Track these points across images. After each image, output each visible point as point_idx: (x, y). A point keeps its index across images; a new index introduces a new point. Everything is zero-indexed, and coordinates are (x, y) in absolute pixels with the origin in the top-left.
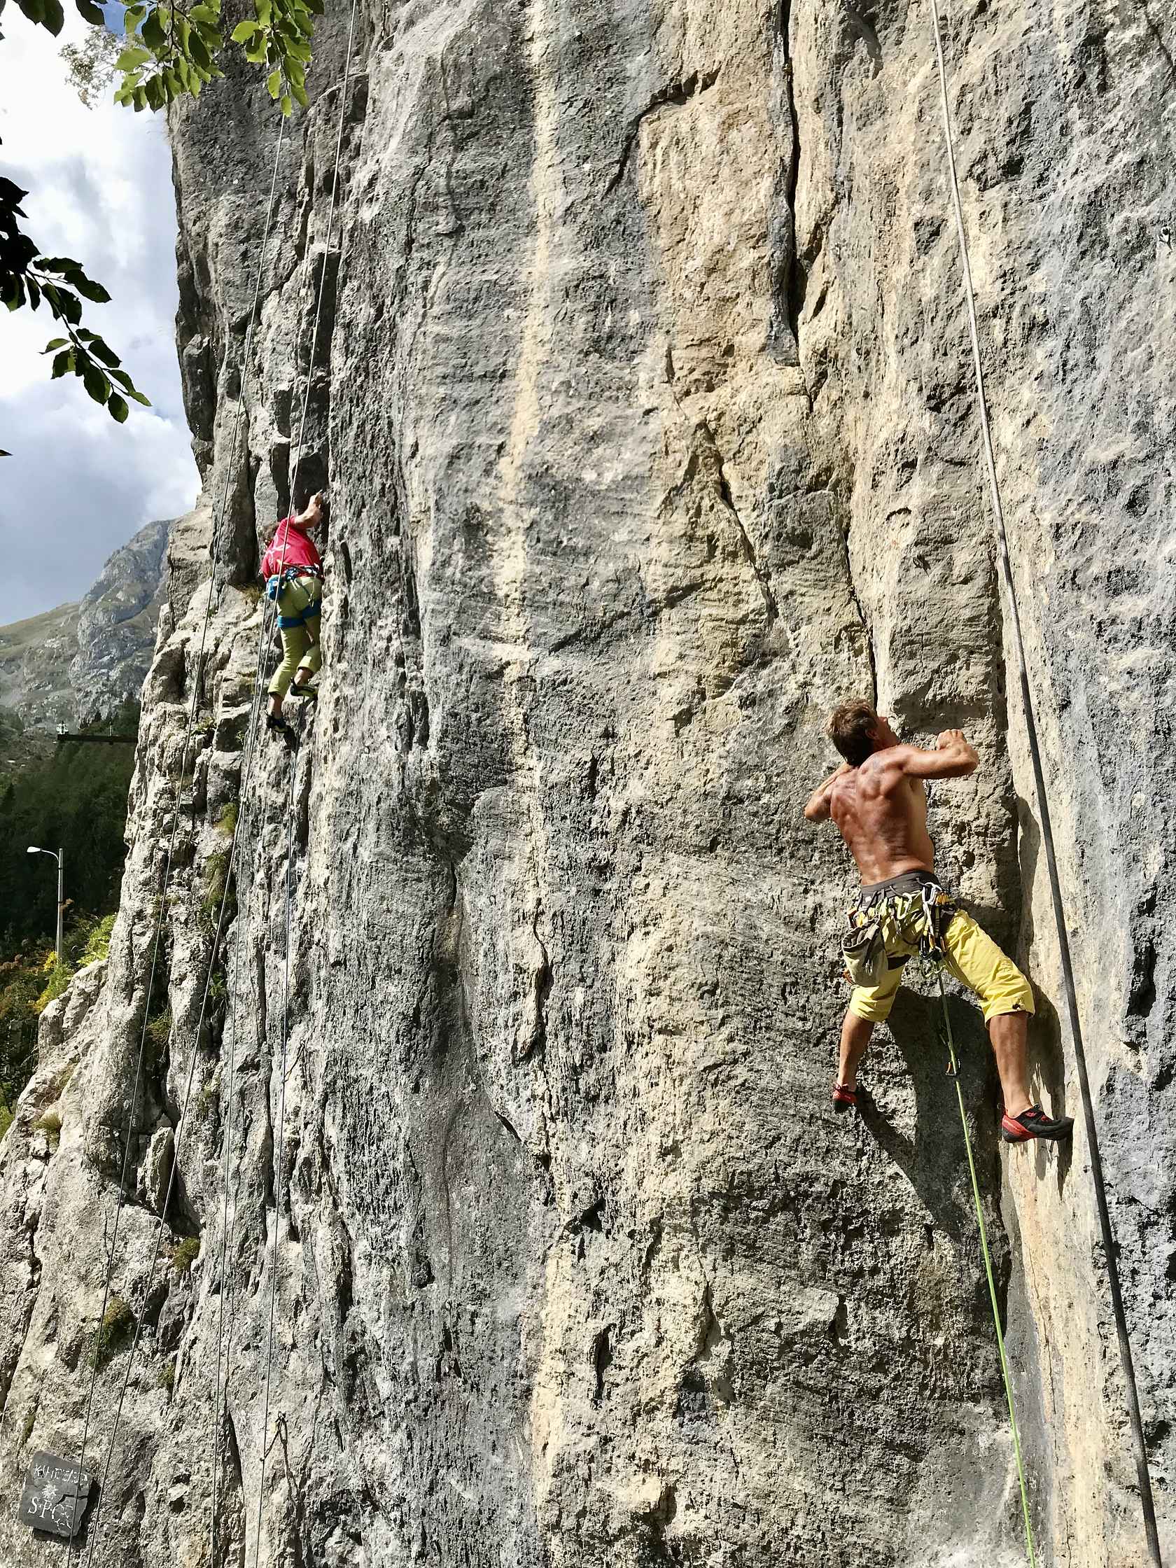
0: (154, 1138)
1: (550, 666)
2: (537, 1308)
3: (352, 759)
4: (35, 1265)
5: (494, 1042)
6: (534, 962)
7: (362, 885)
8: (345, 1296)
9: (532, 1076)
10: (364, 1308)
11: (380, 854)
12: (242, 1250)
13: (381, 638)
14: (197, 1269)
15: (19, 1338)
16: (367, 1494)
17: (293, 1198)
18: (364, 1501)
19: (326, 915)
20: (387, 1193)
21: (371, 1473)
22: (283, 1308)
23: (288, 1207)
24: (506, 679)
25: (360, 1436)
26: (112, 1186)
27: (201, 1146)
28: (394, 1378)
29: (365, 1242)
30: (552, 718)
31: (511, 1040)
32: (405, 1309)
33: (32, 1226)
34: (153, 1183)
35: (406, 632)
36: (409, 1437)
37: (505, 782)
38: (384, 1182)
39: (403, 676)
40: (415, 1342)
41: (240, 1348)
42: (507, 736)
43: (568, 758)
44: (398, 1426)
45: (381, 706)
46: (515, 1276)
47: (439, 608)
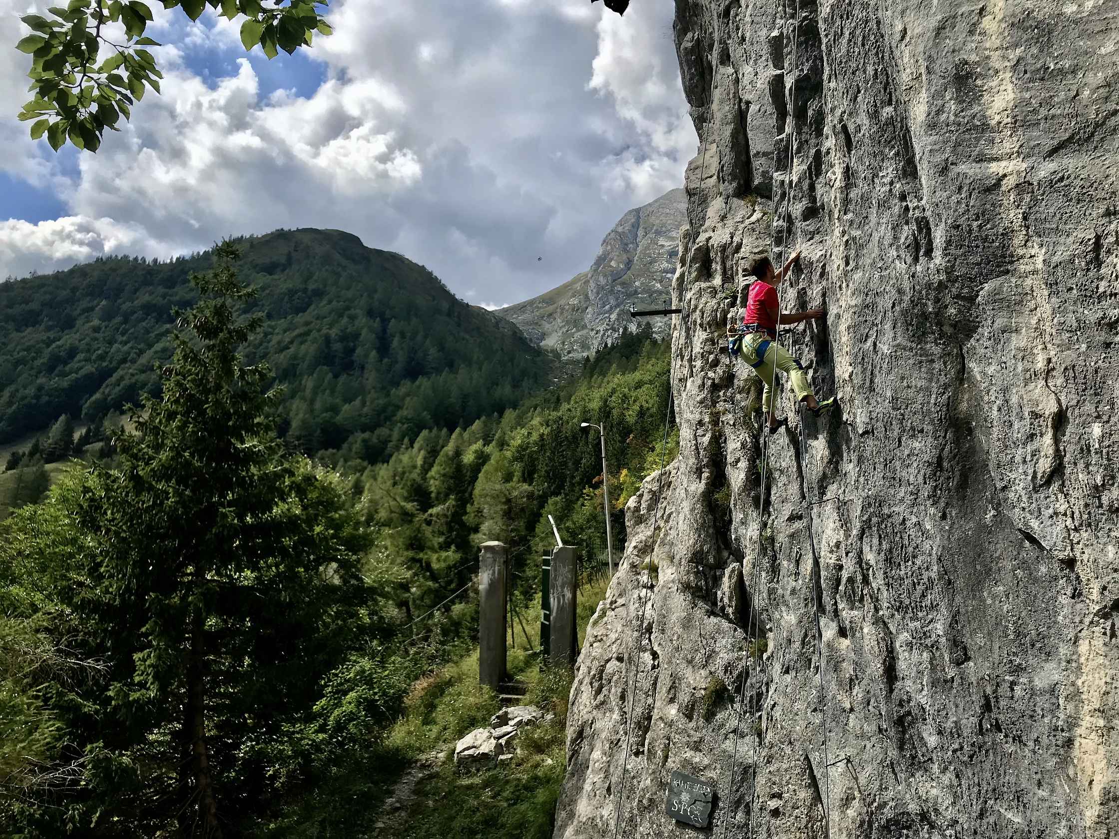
0: (727, 572)
1: (1045, 170)
2: (1072, 678)
3: (865, 280)
4: (655, 655)
5: (1013, 476)
6: (1050, 407)
7: (884, 371)
8: (891, 674)
9: (1053, 498)
10: (908, 683)
11: (898, 345)
12: (803, 643)
13: (884, 184)
14: (768, 659)
15: (650, 700)
16: (924, 816)
17: (840, 607)
18: (922, 821)
19: (852, 400)
20: (923, 596)
21: (926, 801)
22: (840, 683)
23: (836, 613)
24: (1003, 188)
25: (913, 775)
26: (701, 604)
27: (764, 574)
28: (940, 733)
29: (906, 634)
30: (1052, 210)
31: (1030, 472)
32: (946, 681)
33: (649, 630)
34: (730, 600)
35: (905, 174)
36: (957, 776)
37: (1007, 272)
38: (920, 588)
39: (907, 209)
40: (957, 706)
41: (809, 710)
42: (1008, 234)
43: (1071, 239)
44: (946, 768)
45: (889, 235)
46: (1048, 654)
47: (937, 147)
